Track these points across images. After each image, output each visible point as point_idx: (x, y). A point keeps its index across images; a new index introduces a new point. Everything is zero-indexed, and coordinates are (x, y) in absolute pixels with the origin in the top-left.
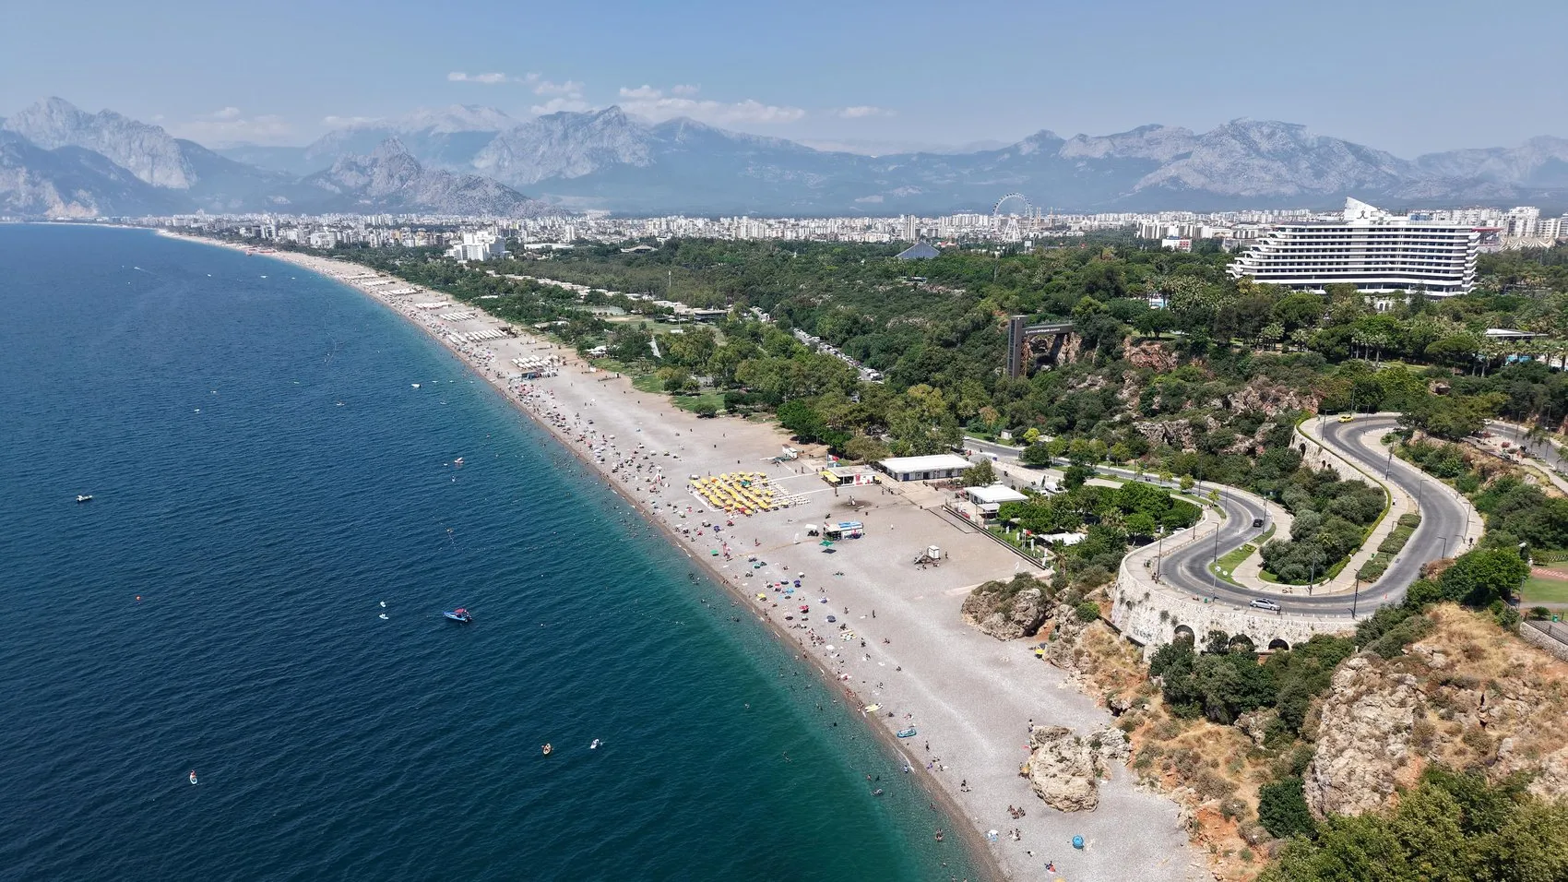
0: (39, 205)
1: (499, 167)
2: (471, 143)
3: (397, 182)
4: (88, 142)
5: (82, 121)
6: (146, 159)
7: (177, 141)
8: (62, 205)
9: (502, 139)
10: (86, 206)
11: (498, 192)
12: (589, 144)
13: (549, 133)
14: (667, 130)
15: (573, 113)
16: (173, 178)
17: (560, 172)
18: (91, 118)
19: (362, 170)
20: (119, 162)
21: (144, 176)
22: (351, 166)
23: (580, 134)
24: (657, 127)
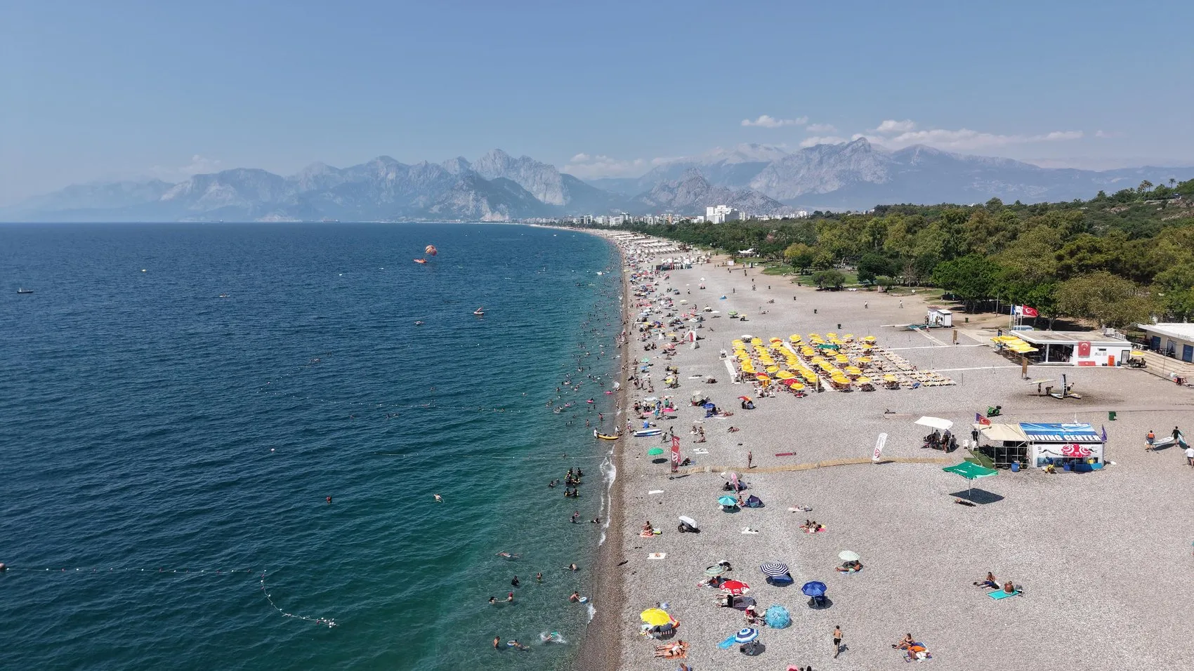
0: (479, 214)
1: (768, 187)
2: (752, 169)
3: (692, 197)
4: (512, 176)
5: (511, 164)
6: (543, 186)
7: (563, 175)
8: (490, 213)
9: (773, 166)
10: (503, 214)
11: (762, 202)
12: (839, 168)
13: (808, 161)
14: (905, 155)
15: (828, 145)
16: (556, 198)
17: (814, 189)
18: (515, 161)
19: (671, 190)
20: (526, 188)
21: (540, 197)
22: (665, 188)
23: (832, 161)
24: (896, 153)
